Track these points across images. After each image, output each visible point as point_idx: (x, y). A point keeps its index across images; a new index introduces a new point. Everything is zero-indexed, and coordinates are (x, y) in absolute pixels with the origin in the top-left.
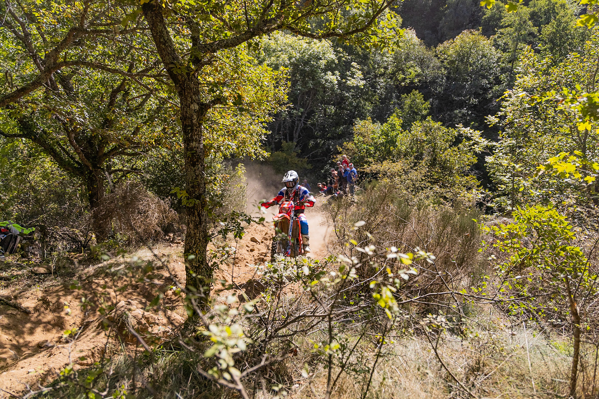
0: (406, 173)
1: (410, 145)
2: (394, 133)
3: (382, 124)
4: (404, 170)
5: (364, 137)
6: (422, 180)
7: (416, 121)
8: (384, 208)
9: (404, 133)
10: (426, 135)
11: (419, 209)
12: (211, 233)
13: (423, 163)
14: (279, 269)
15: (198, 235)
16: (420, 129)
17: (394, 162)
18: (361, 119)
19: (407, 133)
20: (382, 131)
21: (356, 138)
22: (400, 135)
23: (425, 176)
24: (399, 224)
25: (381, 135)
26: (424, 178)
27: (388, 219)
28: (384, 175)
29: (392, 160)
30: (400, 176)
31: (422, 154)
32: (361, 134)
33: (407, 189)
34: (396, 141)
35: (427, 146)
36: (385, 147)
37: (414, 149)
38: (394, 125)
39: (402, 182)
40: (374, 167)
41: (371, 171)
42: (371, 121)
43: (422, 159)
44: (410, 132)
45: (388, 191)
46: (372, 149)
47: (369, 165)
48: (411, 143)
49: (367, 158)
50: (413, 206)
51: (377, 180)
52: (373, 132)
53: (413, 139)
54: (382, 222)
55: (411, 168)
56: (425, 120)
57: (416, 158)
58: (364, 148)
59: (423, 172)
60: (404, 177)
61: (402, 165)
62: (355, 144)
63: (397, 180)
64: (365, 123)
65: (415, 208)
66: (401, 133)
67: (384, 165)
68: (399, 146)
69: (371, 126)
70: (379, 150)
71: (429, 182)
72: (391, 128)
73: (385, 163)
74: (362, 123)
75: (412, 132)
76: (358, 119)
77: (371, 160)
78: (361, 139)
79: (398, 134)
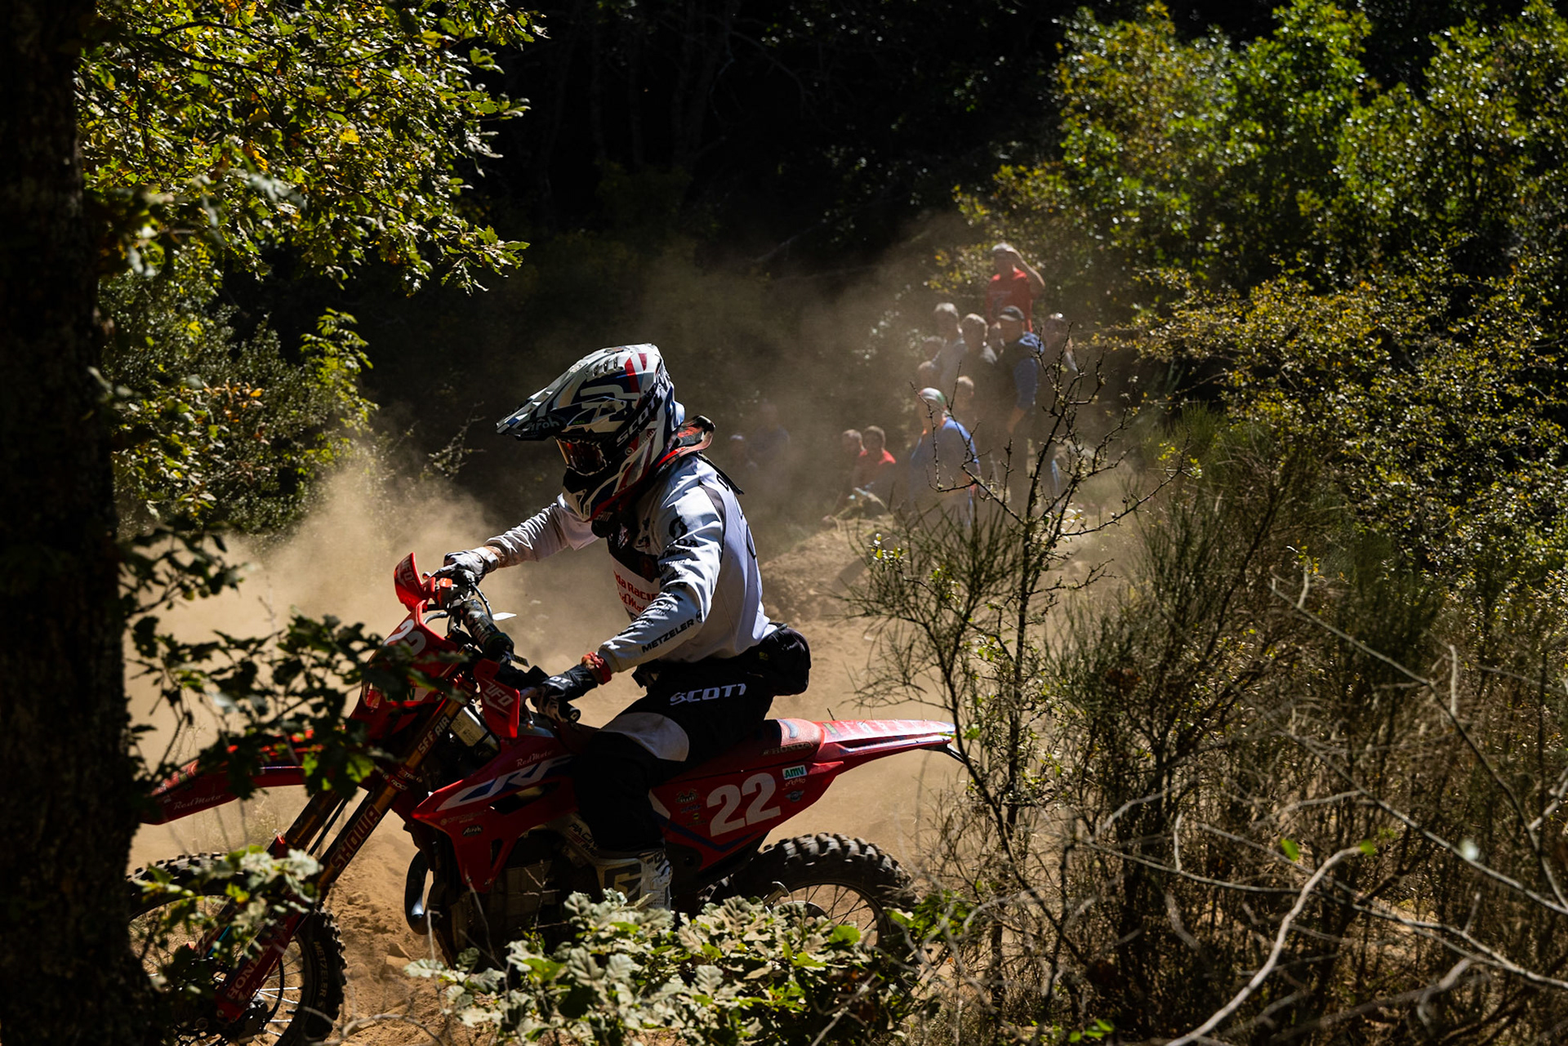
0: (1402, 360)
1: (1422, 177)
2: (1324, 103)
3: (1235, 47)
4: (1387, 337)
5: (1127, 128)
6: (1509, 403)
7: (1459, 21)
8: (1262, 585)
9: (1386, 100)
10: (1525, 113)
11: (1489, 591)
12: (152, 765)
13: (1508, 292)
14: (599, 987)
15: (69, 777)
16: (1480, 73)
17: (1322, 289)
18: (1106, 17)
19: (1400, 104)
20: (1244, 88)
21: (1078, 135)
22: (1358, 115)
23: (1521, 378)
24: (1363, 691)
25: (1237, 115)
26: (1516, 391)
27: (1292, 656)
28: (1260, 372)
29: (1309, 275)
30: (1366, 380)
31: (1500, 235)
32: (1107, 113)
33: (1408, 466)
34: (1332, 153)
35: (1534, 185)
36: (1264, 191)
37: (1451, 205)
38: (1320, 47)
39: (1376, 415)
40: (1198, 320)
41: (1178, 345)
42: (1169, 27)
43: (1503, 268)
44: (1421, 95)
45: (1286, 475)
46: (1179, 204)
47: (1167, 313)
48: (1430, 163)
49: (1152, 263)
50: (1455, 567)
51: (1220, 407)
52: (1187, 100)
53: (1443, 141)
54: (1255, 673)
55: (1437, 326)
56: (1515, 12)
57: (1462, 259)
58: (1130, 205)
59: (1509, 348)
60: (1387, 384)
61: (1374, 306)
62: (1072, 174)
63: (1343, 399)
64: (1133, 40)
65: (1467, 581)
66: (1366, 99)
67: (1262, 308)
68: (1353, 182)
69: (1170, 60)
70: (1227, 217)
71: (1548, 413)
72: (1297, 68)
73: (1264, 297)
74: (1110, 38)
75: (1437, 95)
76: (1088, 14)
77: (1170, 276)
78: (1111, 141)
79: (1342, 111)
